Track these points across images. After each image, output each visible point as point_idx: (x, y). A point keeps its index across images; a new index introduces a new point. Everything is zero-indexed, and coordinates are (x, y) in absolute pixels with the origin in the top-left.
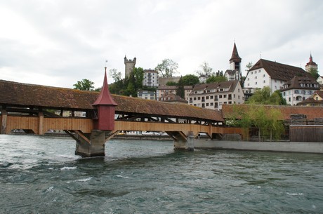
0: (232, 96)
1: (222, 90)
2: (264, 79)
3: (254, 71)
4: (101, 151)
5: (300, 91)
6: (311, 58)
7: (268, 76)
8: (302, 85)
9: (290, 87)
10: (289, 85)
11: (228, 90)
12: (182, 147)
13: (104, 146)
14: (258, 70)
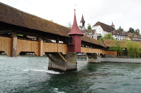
0: (94, 37)
1: (88, 34)
2: (100, 30)
3: (95, 27)
4: (74, 67)
5: (117, 36)
6: (112, 23)
7: (102, 29)
8: (118, 33)
9: (113, 34)
10: (112, 33)
11: (91, 33)
12: (94, 61)
13: (77, 63)
14: (97, 26)
